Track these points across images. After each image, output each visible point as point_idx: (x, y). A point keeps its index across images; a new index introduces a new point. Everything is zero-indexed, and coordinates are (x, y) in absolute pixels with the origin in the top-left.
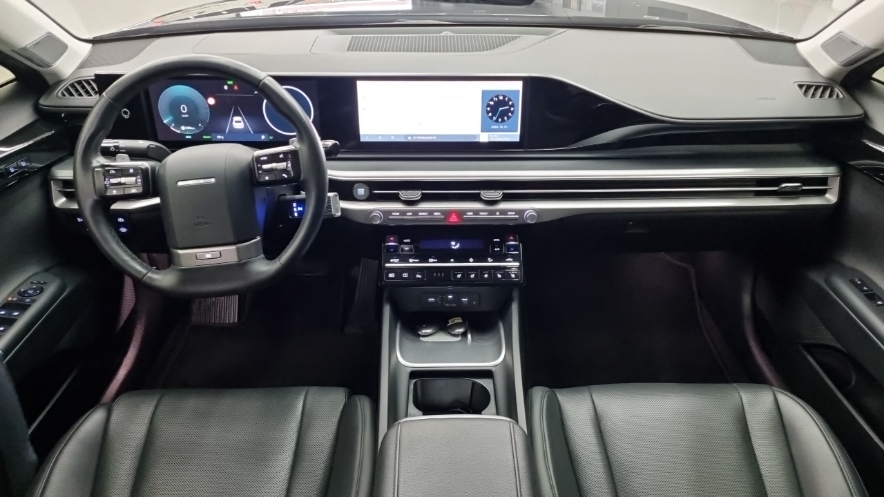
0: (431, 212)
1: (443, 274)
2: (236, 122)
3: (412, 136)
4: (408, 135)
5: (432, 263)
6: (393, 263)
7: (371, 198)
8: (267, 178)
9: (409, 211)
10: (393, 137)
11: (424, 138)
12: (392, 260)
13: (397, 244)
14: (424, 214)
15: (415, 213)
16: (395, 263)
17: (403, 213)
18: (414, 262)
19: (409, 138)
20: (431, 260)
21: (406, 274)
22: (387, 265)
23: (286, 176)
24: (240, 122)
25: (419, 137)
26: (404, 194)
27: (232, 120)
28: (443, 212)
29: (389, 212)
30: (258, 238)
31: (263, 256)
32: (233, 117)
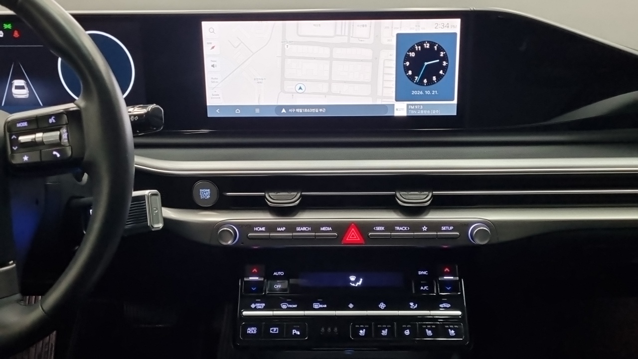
0: (316, 226)
1: (336, 329)
2: (18, 87)
3: (287, 107)
4: (281, 107)
5: (318, 311)
6: (255, 309)
7: (220, 205)
8: (26, 158)
9: (281, 225)
10: (257, 111)
11: (306, 110)
12: (253, 306)
13: (262, 279)
14: (304, 229)
15: (291, 227)
16: (258, 311)
17: (271, 227)
18: (288, 309)
19: (284, 111)
20: (316, 306)
21: (275, 329)
22: (245, 313)
23: (58, 155)
24: (22, 88)
25: (298, 110)
26: (273, 198)
27: (11, 84)
28: (336, 226)
29: (250, 227)
30: (12, 265)
31: (18, 296)
32: (12, 79)
